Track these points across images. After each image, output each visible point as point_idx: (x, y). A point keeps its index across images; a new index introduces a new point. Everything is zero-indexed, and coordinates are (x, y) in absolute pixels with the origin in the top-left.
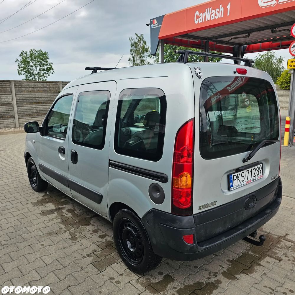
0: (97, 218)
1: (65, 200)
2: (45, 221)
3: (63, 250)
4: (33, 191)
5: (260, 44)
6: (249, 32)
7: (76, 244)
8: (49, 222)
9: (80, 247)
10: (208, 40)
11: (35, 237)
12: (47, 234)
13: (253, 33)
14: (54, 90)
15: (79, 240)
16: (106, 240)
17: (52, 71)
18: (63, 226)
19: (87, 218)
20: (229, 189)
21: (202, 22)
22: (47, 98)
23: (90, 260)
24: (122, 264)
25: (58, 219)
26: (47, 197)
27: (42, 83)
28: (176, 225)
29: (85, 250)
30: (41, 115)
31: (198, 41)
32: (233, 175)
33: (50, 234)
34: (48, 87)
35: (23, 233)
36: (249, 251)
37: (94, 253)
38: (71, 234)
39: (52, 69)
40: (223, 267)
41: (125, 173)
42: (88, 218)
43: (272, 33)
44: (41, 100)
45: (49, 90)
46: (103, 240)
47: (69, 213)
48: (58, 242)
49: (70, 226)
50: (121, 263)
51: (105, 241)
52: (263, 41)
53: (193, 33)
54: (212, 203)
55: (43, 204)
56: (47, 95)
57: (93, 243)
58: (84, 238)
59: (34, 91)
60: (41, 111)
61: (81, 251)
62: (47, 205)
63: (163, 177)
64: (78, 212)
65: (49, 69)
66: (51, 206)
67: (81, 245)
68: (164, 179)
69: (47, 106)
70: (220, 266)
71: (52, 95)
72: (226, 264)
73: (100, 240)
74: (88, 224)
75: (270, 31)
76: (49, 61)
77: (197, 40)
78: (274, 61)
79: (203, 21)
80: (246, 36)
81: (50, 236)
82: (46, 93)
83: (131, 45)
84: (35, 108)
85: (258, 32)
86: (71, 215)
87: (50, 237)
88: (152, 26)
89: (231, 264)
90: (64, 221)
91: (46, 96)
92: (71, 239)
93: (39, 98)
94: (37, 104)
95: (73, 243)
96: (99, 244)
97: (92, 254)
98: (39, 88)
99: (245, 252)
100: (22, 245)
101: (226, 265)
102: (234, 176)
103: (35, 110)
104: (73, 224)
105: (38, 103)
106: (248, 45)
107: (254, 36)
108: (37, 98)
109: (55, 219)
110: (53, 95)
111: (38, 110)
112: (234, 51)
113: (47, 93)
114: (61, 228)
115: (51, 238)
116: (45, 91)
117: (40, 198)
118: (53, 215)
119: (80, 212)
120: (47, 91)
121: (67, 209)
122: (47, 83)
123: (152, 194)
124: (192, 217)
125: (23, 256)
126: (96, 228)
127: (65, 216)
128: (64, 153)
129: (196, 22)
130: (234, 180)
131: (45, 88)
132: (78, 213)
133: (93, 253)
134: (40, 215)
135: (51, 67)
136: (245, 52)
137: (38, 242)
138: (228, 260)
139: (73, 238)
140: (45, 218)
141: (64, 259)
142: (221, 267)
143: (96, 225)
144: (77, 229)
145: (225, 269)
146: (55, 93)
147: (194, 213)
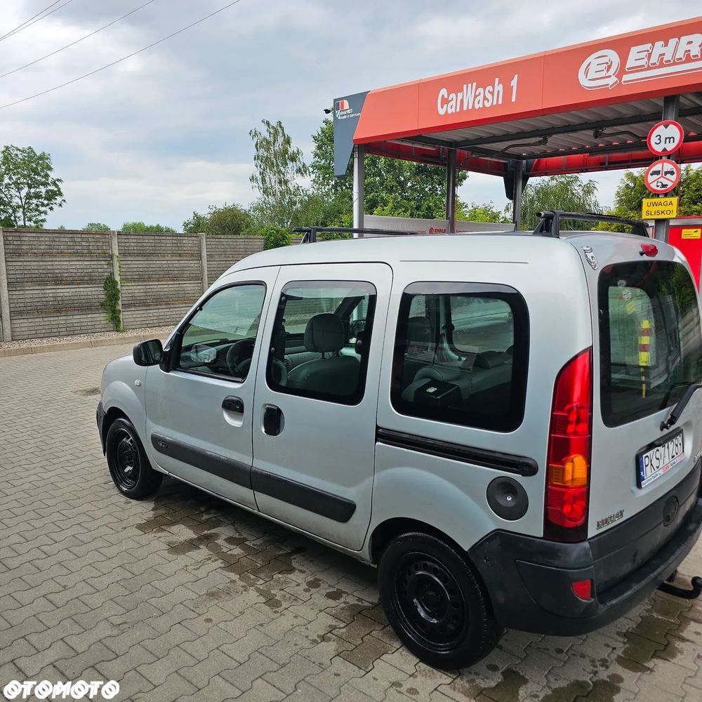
0: (303, 556)
1: (210, 516)
2: (186, 566)
3: (261, 628)
4: (123, 499)
5: (563, 157)
6: (545, 133)
7: (284, 615)
8: (198, 569)
9: (296, 621)
10: (456, 147)
11: (181, 603)
12: (207, 594)
13: (553, 136)
14: (98, 251)
15: (285, 605)
16: (345, 603)
17: (59, 199)
18: (235, 576)
19: (280, 555)
20: (639, 486)
21: (454, 111)
22: (80, 271)
23: (330, 647)
24: (405, 652)
25: (216, 560)
26: (164, 512)
27: (71, 236)
28: (557, 563)
29: (309, 626)
30: (67, 311)
31: (434, 149)
32: (644, 456)
33: (212, 595)
34: (84, 243)
35: (151, 596)
36: (652, 613)
37: (333, 632)
38: (261, 593)
39: (61, 194)
40: (614, 649)
41: (427, 457)
42: (283, 555)
43: (596, 137)
44: (66, 275)
45: (86, 251)
46: (340, 603)
47: (235, 546)
48: (242, 613)
49: (252, 577)
50: (401, 650)
51: (343, 605)
52: (569, 152)
53: (434, 134)
54: (617, 516)
55: (163, 527)
56: (80, 263)
57: (321, 611)
58: (295, 600)
59: (51, 255)
60: (66, 302)
61: (303, 629)
62: (175, 529)
63: (528, 465)
64: (255, 542)
65: (51, 196)
66: (183, 533)
67: (296, 617)
68: (528, 468)
69: (82, 290)
70: (607, 645)
71: (93, 263)
72: (616, 641)
73: (332, 603)
74: (291, 570)
75: (591, 133)
76: (53, 175)
77: (434, 147)
78: (578, 190)
79: (458, 110)
80: (540, 141)
81: (217, 599)
82: (79, 259)
83: (256, 145)
84: (51, 295)
85: (566, 134)
86: (242, 551)
87: (216, 601)
88: (338, 113)
89: (627, 642)
90: (231, 565)
91: (78, 267)
92: (268, 605)
93: (61, 271)
94: (56, 284)
95: (276, 612)
96: (334, 612)
97: (329, 635)
98: (62, 247)
99: (645, 614)
100: (163, 623)
101: (618, 643)
102: (646, 457)
103: (52, 299)
104: (256, 572)
105: (58, 281)
106: (536, 160)
107: (556, 141)
108: (57, 271)
109: (209, 562)
110: (96, 263)
111: (59, 299)
112: (506, 169)
113: (82, 259)
114: (234, 582)
115: (221, 605)
116: (77, 254)
117: (151, 514)
118: (198, 551)
119: (257, 542)
120: (82, 255)
121: (226, 537)
122: (83, 236)
123: (495, 500)
124: (586, 544)
125: (177, 648)
126: (310, 579)
127: (229, 553)
128: (241, 410)
129: (442, 112)
130: (646, 466)
131: (78, 247)
132: (253, 545)
133: (330, 632)
134: (168, 552)
135: (56, 189)
136: (531, 173)
137: (197, 615)
138: (618, 634)
139: (272, 602)
140: (182, 560)
141: (272, 648)
142: (610, 650)
143: (308, 572)
144: (272, 582)
145: (620, 652)
146: (101, 259)
147: (590, 536)
